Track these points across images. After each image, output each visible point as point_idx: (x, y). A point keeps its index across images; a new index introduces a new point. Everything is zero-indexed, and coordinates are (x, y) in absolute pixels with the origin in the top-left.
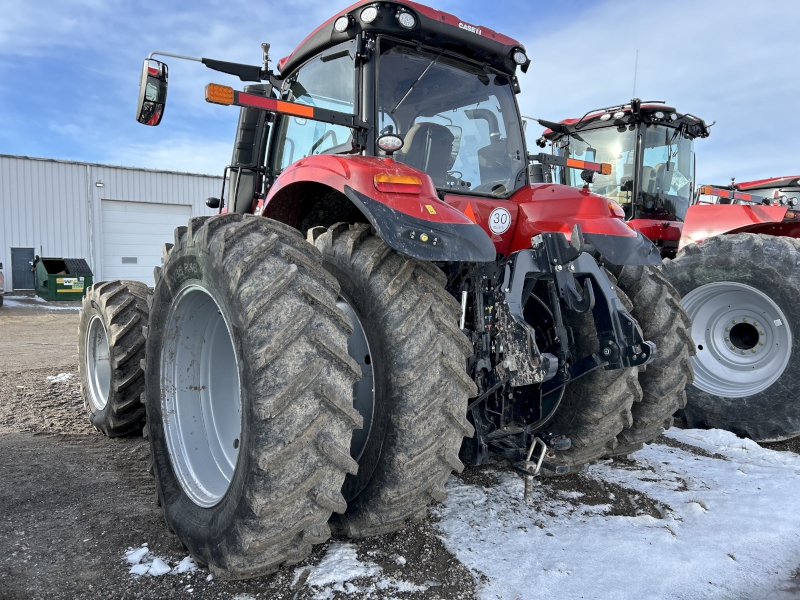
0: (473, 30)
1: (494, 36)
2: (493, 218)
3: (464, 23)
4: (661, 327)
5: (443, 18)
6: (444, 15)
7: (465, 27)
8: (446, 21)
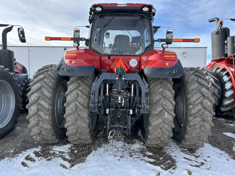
0: (123, 6)
1: (133, 5)
2: (131, 62)
3: (119, 4)
4: (192, 101)
5: (111, 5)
6: (111, 4)
7: (120, 6)
8: (112, 6)
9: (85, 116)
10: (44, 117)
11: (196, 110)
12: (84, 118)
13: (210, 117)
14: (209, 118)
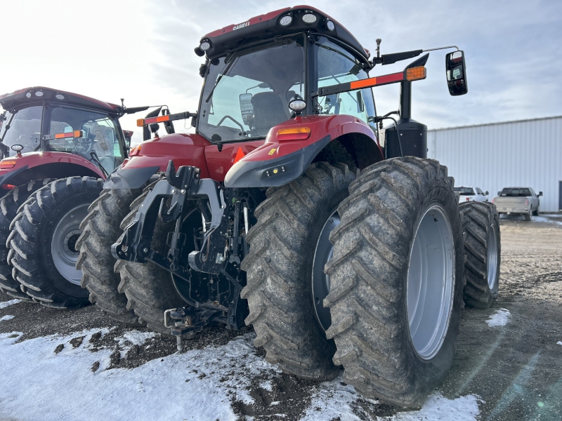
9: (141, 273)
10: (94, 268)
11: (339, 278)
12: (140, 275)
13: (378, 304)
14: (375, 308)
